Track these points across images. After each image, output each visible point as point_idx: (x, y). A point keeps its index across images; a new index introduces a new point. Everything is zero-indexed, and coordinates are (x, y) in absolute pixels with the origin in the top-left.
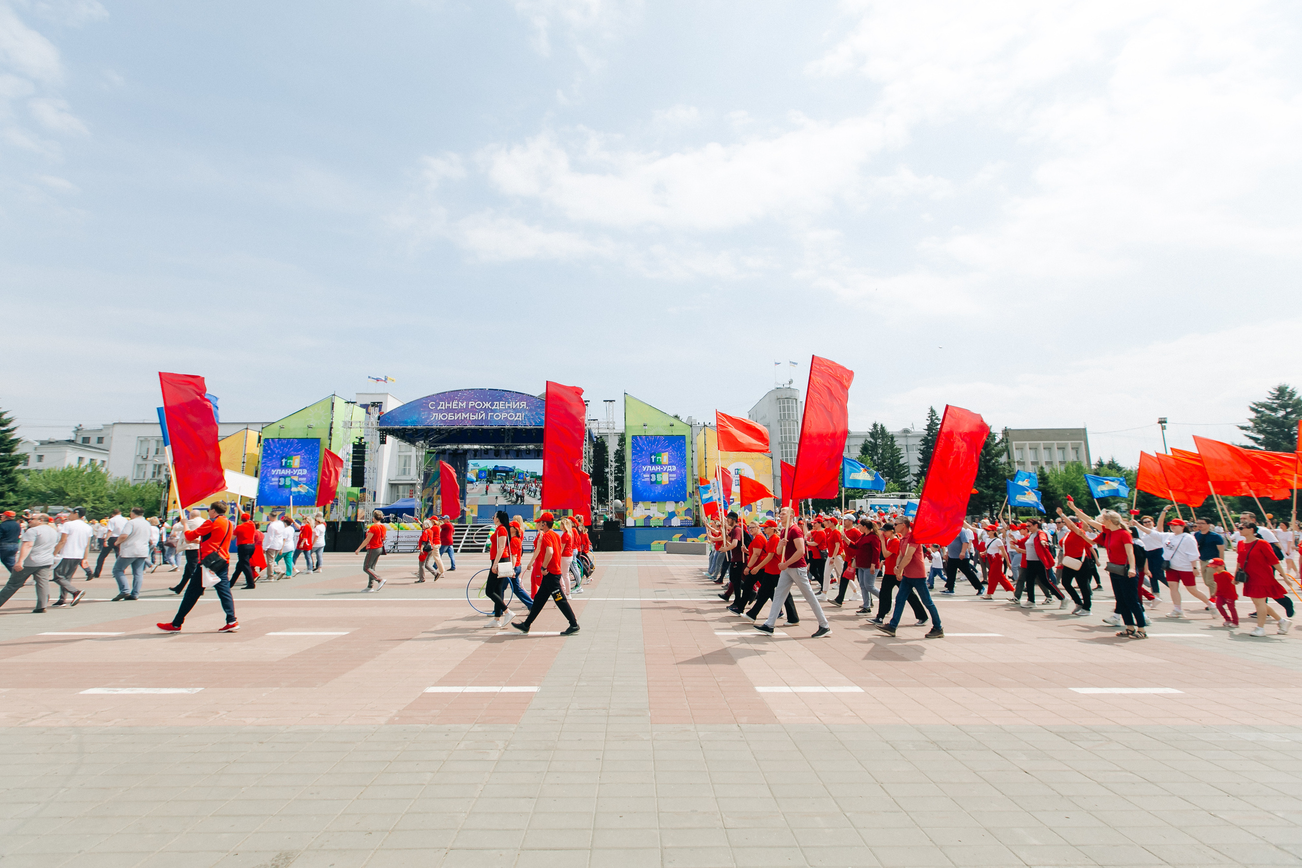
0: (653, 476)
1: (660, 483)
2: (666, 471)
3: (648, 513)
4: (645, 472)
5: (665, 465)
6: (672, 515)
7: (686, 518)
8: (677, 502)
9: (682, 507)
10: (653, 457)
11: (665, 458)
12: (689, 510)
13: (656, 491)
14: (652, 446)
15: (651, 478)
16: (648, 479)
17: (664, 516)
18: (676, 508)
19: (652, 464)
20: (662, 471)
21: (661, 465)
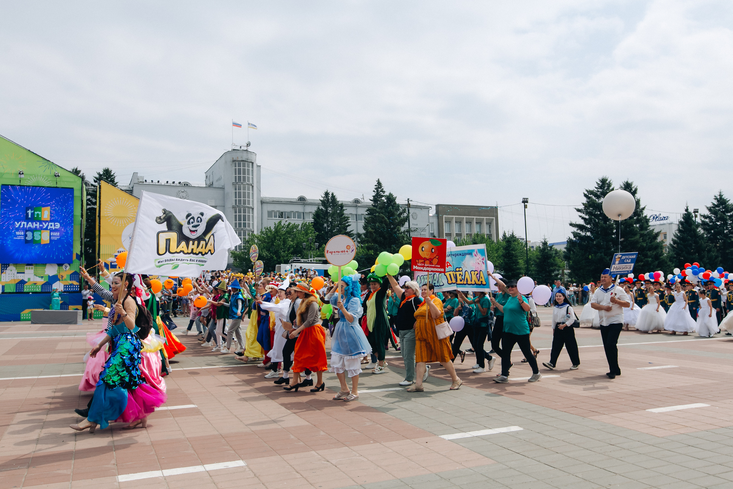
0: (29, 234)
1: (38, 243)
2: (46, 229)
3: (21, 277)
4: (18, 229)
5: (46, 222)
6: (54, 279)
7: (71, 282)
8: (60, 265)
9: (67, 271)
10: (30, 212)
11: (46, 213)
12: (75, 273)
13: (33, 251)
14: (28, 198)
15: (26, 236)
16: (22, 238)
17: (41, 281)
18: (59, 271)
19: (27, 219)
20: (41, 229)
21: (41, 222)
